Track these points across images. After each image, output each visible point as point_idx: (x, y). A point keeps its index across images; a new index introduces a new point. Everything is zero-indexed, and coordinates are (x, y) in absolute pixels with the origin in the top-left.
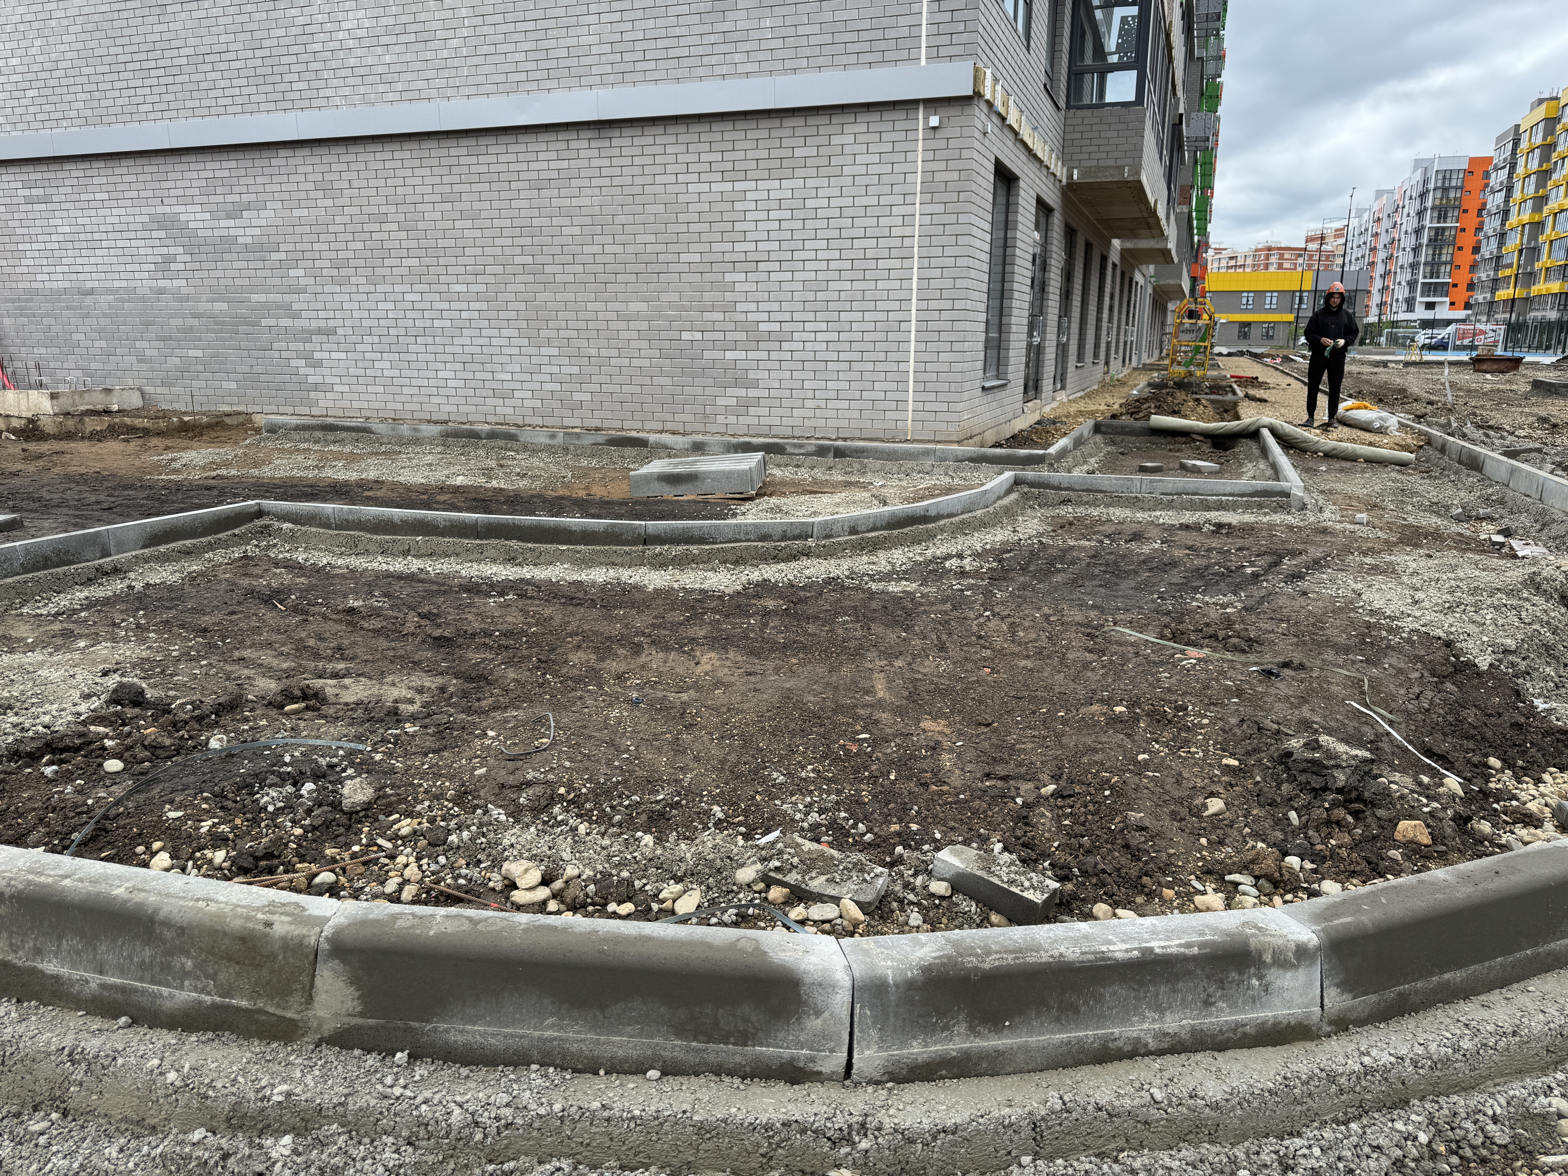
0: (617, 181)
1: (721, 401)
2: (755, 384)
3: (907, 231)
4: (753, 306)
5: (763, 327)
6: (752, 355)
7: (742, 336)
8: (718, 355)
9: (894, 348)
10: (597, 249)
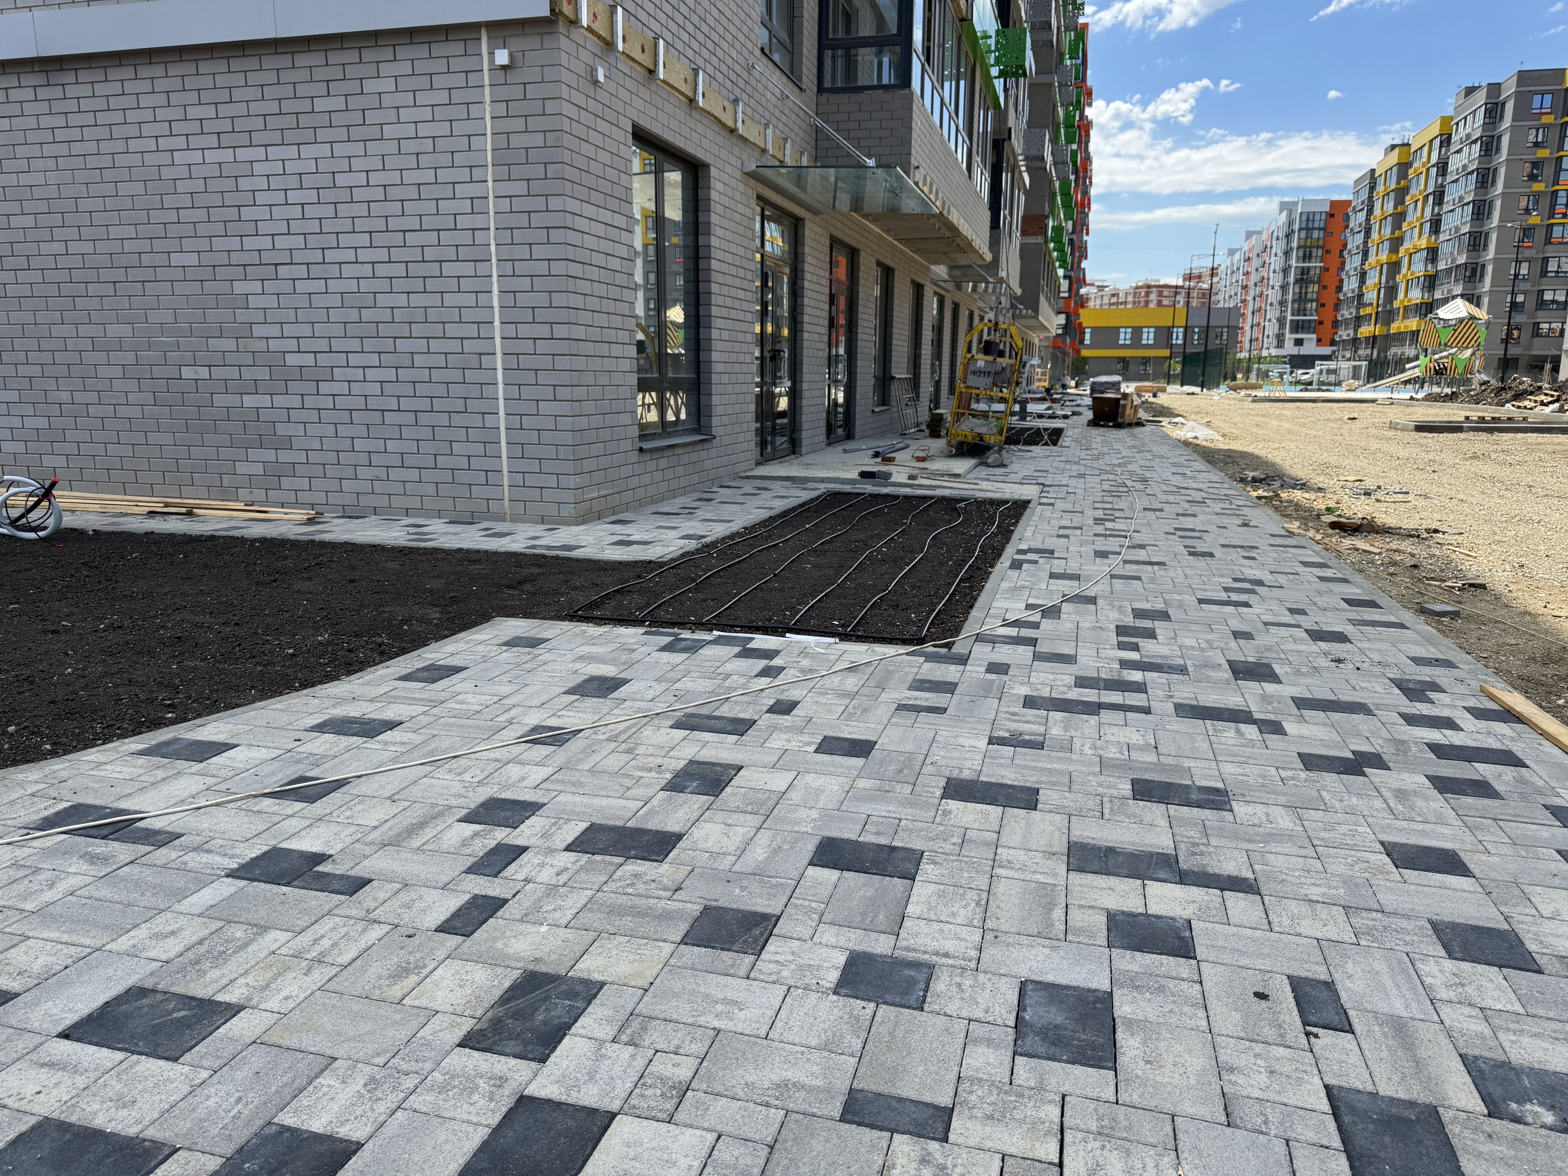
0: (77, 148)
1: (243, 468)
2: (287, 443)
3: (478, 221)
4: (275, 330)
5: (291, 360)
6: (279, 401)
7: (263, 373)
8: (232, 400)
9: (475, 391)
10: (57, 248)
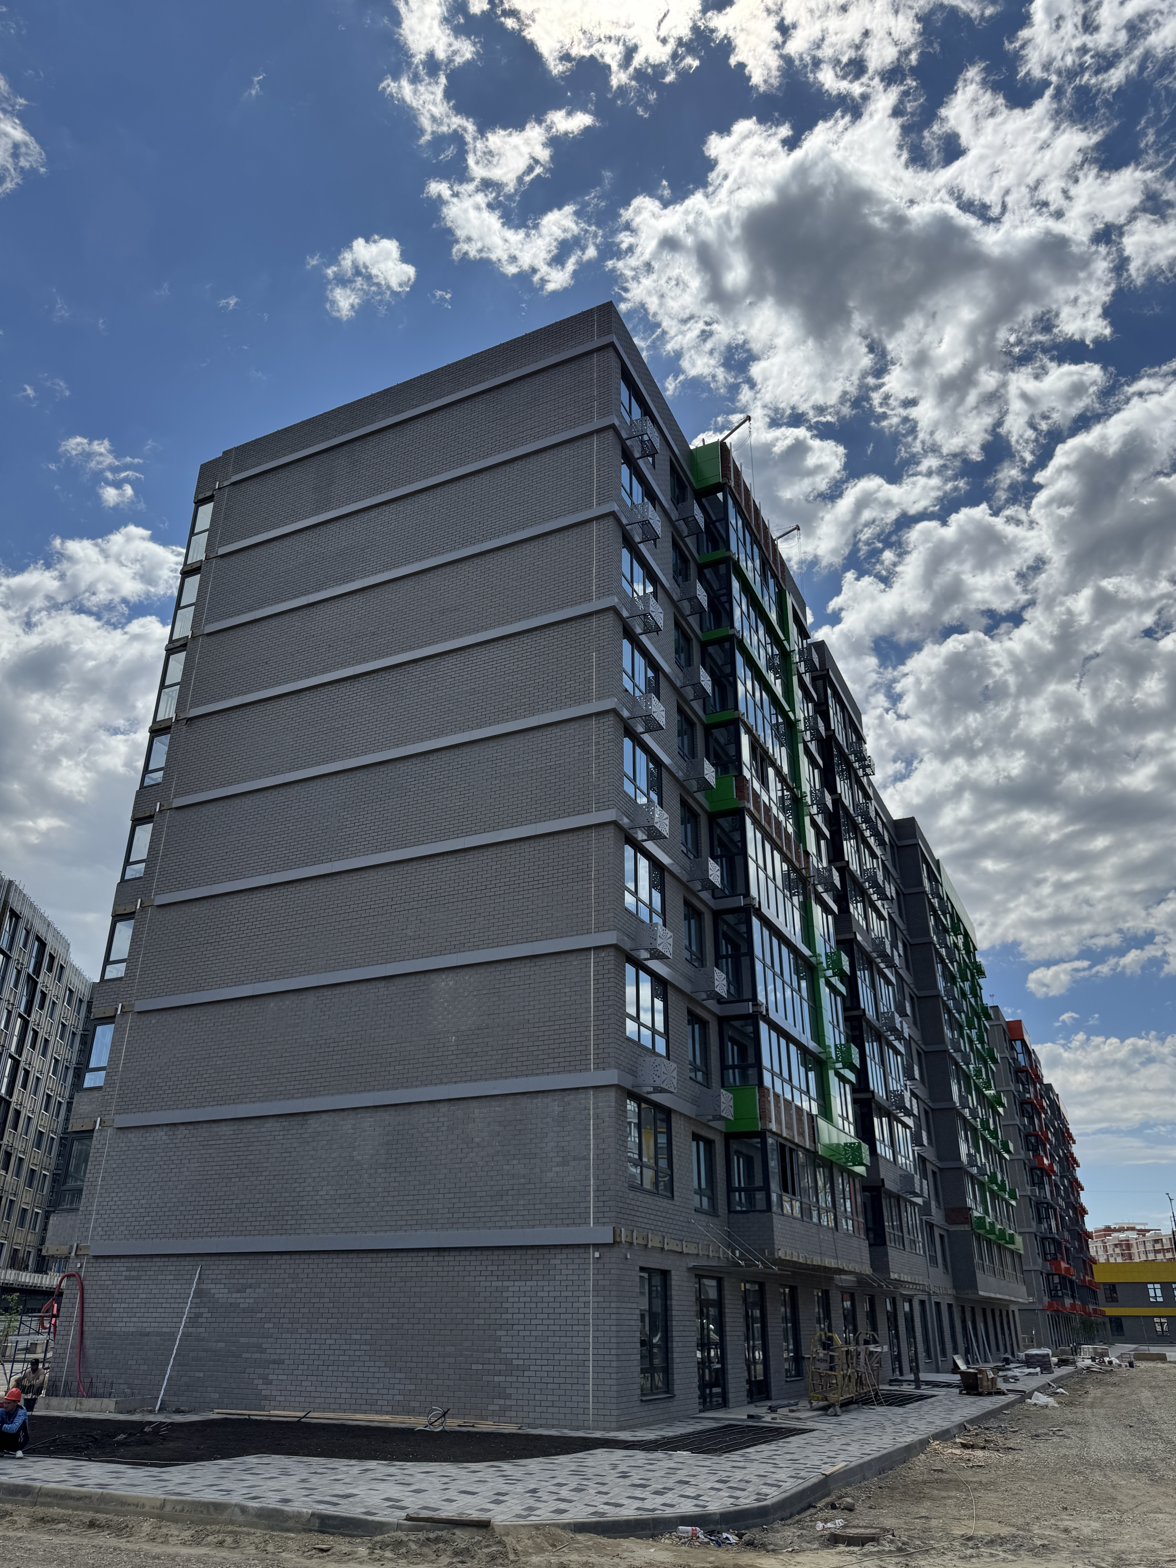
0: (445, 1279)
1: (491, 1407)
2: (509, 1397)
3: (586, 1311)
4: (510, 1350)
5: (515, 1362)
6: (509, 1379)
7: (503, 1367)
8: (490, 1378)
9: (581, 1375)
10: (432, 1316)
